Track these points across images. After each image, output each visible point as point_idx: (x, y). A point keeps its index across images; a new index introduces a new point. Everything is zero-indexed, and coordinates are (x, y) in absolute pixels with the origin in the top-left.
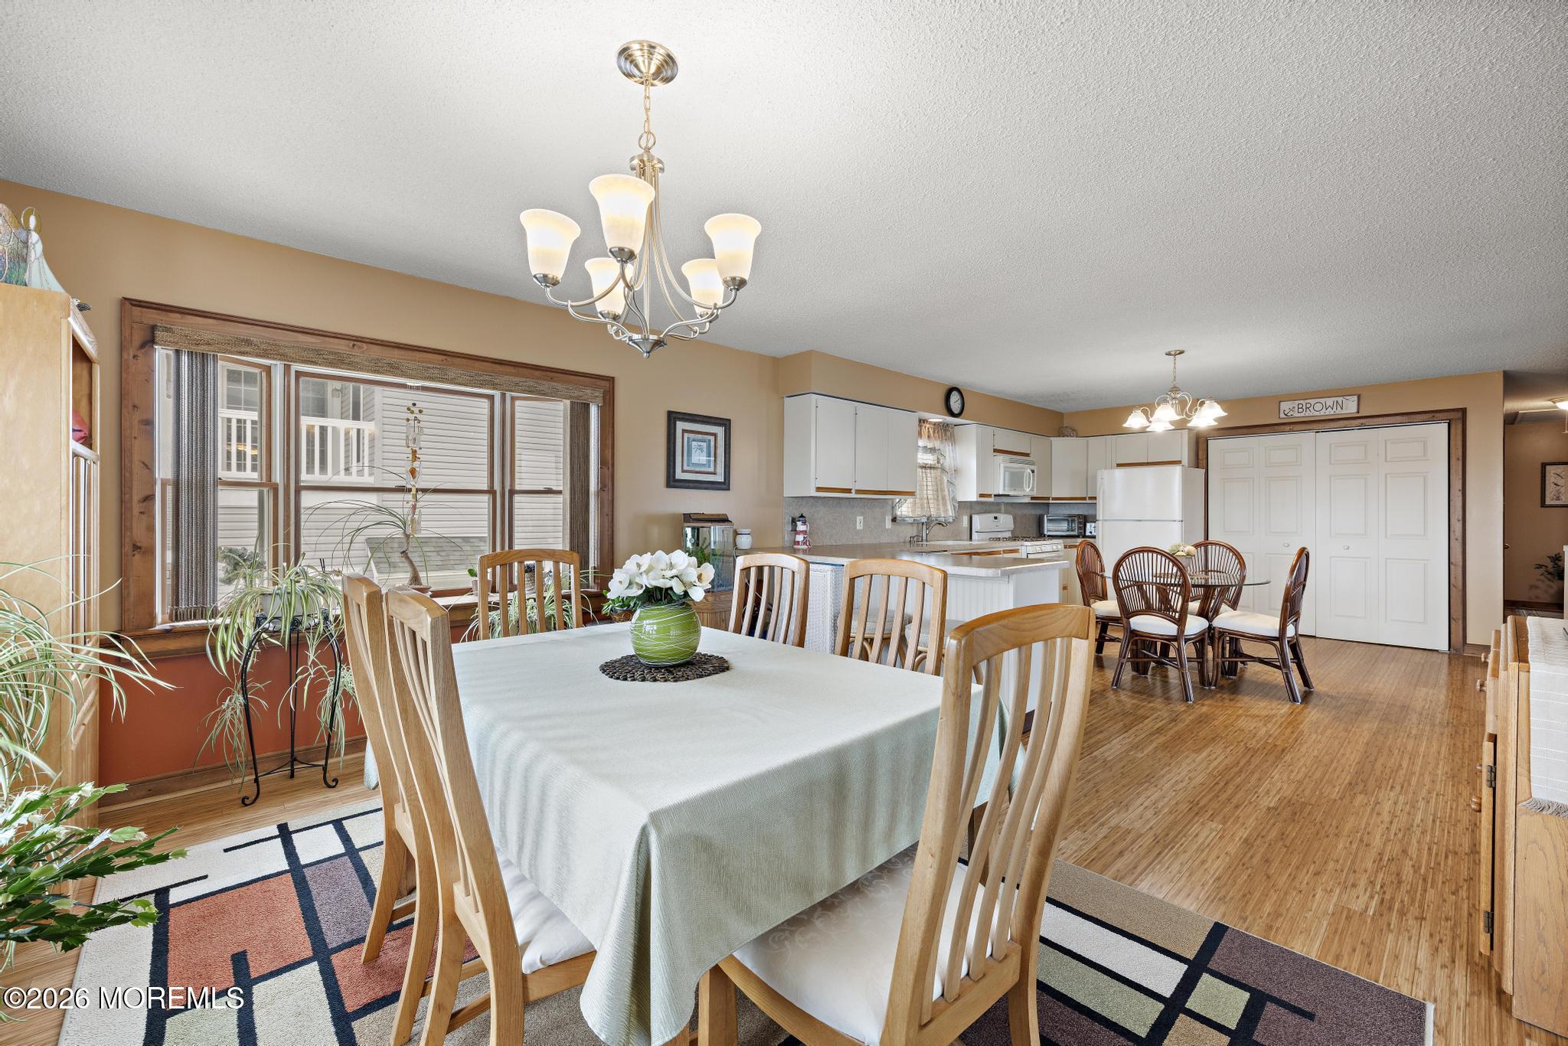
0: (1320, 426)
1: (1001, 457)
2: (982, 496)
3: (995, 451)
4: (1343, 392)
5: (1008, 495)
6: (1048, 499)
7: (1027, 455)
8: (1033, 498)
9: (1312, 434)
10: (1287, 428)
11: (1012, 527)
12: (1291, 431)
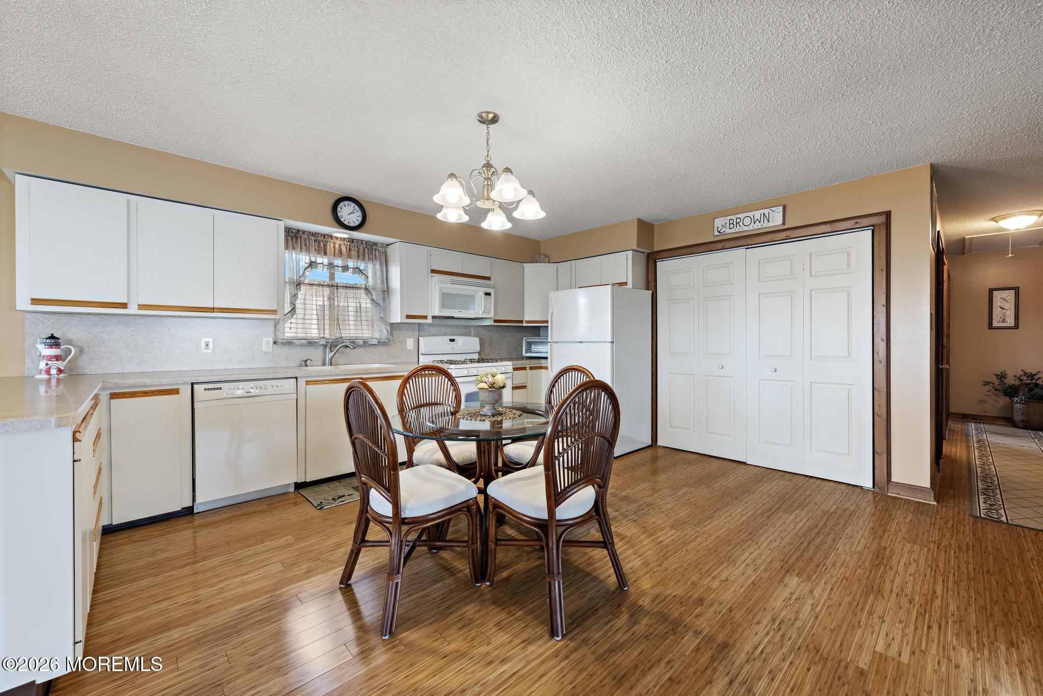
0: (749, 241)
1: (437, 277)
2: (408, 317)
3: (433, 271)
4: (770, 204)
5: (453, 318)
6: (521, 322)
7: (488, 278)
8: (495, 321)
9: (740, 252)
10: (720, 245)
11: (478, 349)
12: (723, 248)
